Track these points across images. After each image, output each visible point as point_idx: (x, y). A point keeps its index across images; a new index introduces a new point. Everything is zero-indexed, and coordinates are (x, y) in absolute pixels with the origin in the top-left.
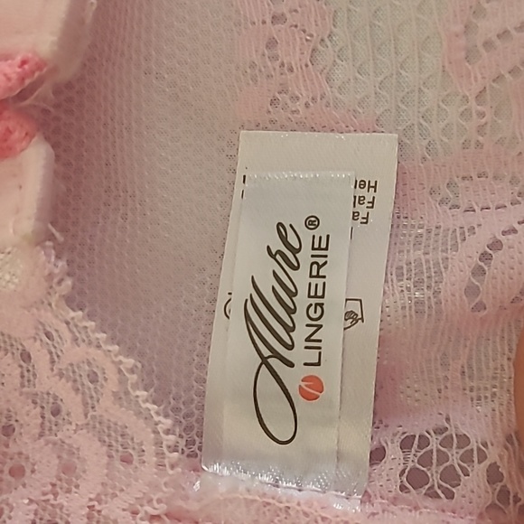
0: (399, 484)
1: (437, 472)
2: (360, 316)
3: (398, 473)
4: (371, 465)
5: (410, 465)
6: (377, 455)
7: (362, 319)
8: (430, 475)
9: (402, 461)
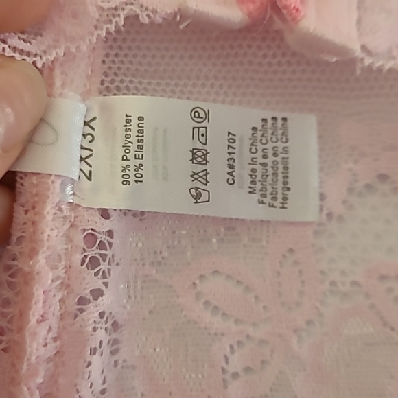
0: (86, 228)
1: (96, 254)
2: (198, 201)
3: (94, 228)
4: (99, 209)
5: (99, 236)
6: (105, 213)
7: (196, 202)
8: (93, 249)
9: (101, 230)
